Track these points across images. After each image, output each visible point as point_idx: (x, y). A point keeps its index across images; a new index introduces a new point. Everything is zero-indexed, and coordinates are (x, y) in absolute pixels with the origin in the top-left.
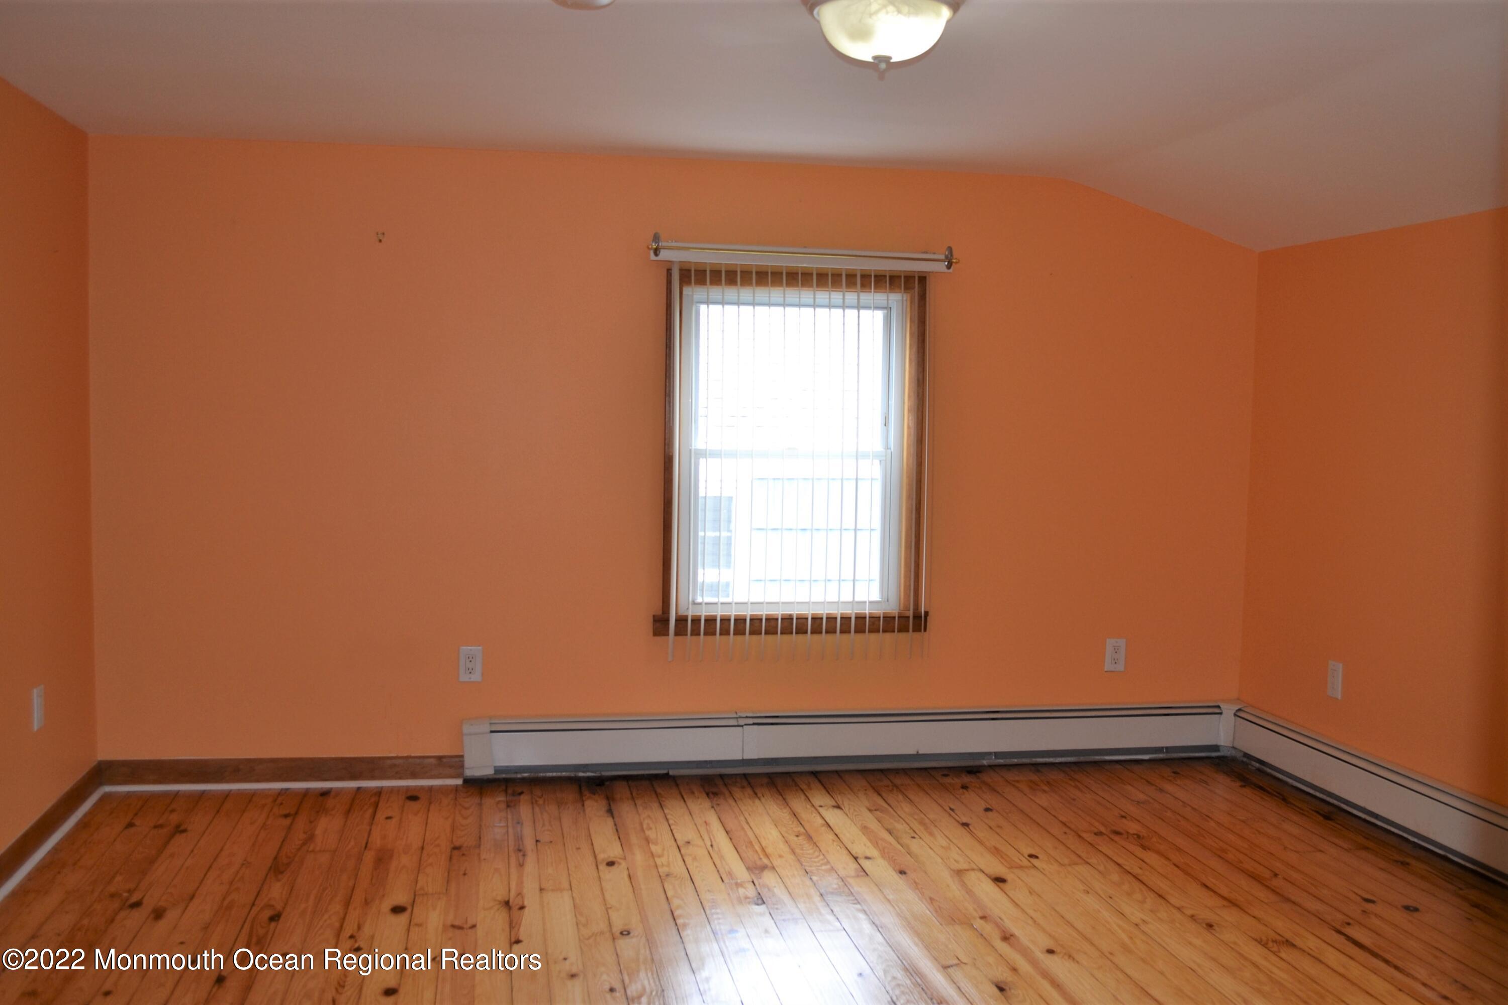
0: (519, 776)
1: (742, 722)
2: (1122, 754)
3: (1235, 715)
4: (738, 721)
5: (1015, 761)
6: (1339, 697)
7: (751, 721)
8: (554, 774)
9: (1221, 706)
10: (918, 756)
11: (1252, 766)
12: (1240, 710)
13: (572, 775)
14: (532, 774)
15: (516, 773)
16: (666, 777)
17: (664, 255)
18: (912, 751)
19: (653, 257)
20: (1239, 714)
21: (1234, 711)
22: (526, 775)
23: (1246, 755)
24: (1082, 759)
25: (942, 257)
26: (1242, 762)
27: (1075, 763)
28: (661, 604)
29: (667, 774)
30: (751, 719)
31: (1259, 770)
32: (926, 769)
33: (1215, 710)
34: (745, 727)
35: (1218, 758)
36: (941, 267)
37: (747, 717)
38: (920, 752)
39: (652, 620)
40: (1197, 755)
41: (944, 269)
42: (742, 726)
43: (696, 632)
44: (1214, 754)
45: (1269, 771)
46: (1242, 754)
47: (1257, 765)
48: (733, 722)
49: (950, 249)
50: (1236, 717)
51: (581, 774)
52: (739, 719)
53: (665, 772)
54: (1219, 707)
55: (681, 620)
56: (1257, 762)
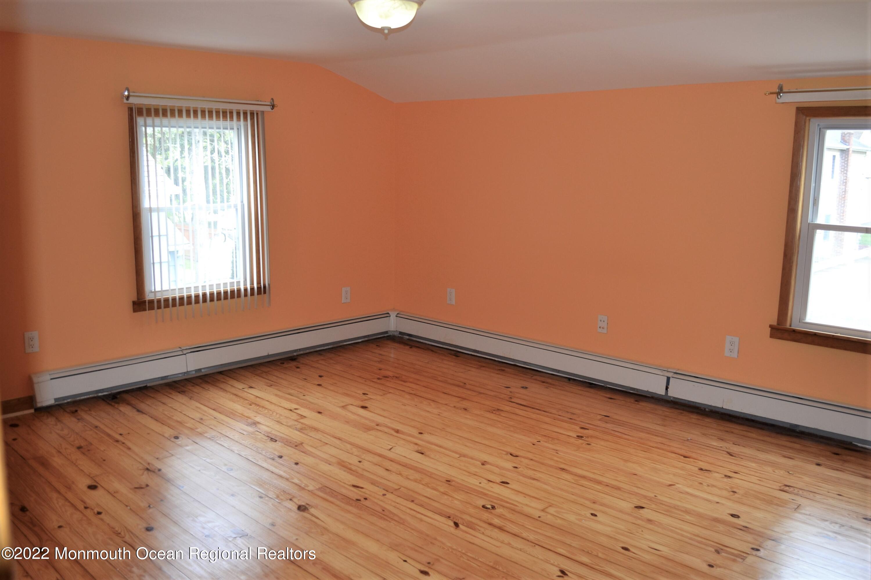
0: (66, 401)
1: (185, 352)
2: (352, 341)
3: (396, 316)
4: (183, 352)
5: (308, 351)
6: (454, 304)
7: (189, 351)
8: (86, 397)
9: (390, 313)
10: (268, 356)
11: (405, 338)
12: (398, 314)
13: (96, 395)
14: (73, 399)
15: (64, 400)
16: (146, 388)
17: (132, 100)
18: (266, 354)
19: (125, 101)
20: (399, 315)
21: (395, 315)
22: (69, 400)
23: (401, 333)
24: (335, 346)
25: (269, 104)
26: (399, 337)
27: (332, 348)
28: (136, 294)
29: (146, 386)
30: (189, 350)
31: (408, 339)
32: (270, 362)
33: (387, 315)
34: (187, 354)
35: (388, 336)
36: (268, 109)
37: (186, 349)
38: (270, 354)
39: (132, 304)
40: (380, 336)
41: (270, 110)
42: (185, 354)
43: (159, 307)
44: (386, 335)
45: (415, 339)
46: (398, 333)
47: (408, 337)
48: (181, 353)
49: (272, 99)
50: (397, 317)
51: (100, 394)
52: (183, 351)
53: (145, 385)
54: (388, 313)
55: (151, 302)
56: (408, 336)
